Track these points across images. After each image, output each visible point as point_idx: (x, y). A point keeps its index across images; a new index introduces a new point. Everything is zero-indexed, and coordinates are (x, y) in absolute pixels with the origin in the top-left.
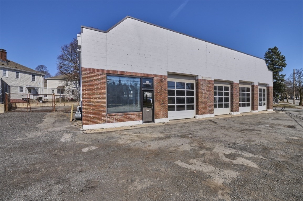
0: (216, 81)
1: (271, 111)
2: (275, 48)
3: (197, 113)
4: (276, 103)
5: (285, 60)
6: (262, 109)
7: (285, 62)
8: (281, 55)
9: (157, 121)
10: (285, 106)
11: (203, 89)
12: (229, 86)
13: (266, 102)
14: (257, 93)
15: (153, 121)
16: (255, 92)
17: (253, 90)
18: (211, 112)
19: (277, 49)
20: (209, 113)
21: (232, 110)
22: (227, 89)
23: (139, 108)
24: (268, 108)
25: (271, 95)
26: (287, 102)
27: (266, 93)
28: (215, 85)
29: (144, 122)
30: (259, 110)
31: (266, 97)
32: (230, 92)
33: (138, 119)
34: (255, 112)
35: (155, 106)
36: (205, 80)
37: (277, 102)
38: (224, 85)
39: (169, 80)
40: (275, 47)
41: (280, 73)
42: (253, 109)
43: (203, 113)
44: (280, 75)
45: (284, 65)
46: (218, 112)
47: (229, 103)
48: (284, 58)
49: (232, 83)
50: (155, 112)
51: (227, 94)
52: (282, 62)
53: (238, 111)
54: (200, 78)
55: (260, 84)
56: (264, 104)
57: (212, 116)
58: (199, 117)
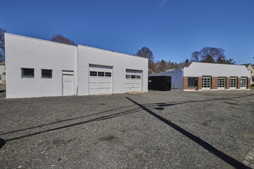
0: (219, 77)
1: (249, 89)
3: (211, 88)
6: (243, 88)
9: (199, 90)
11: (213, 80)
12: (224, 78)
13: (246, 85)
15: (198, 90)
16: (239, 81)
17: (237, 80)
18: (217, 88)
20: (216, 89)
21: (226, 88)
22: (224, 80)
23: (194, 86)
24: (247, 88)
28: (218, 78)
29: (196, 90)
30: (241, 89)
32: (225, 81)
33: (194, 89)
35: (199, 85)
36: (214, 77)
38: (222, 79)
39: (203, 78)
42: (237, 88)
43: (213, 88)
46: (219, 89)
47: (225, 85)
50: (199, 87)
51: (223, 82)
53: (229, 88)
54: (212, 77)
55: (242, 77)
56: (245, 86)
57: (217, 90)
58: (212, 90)
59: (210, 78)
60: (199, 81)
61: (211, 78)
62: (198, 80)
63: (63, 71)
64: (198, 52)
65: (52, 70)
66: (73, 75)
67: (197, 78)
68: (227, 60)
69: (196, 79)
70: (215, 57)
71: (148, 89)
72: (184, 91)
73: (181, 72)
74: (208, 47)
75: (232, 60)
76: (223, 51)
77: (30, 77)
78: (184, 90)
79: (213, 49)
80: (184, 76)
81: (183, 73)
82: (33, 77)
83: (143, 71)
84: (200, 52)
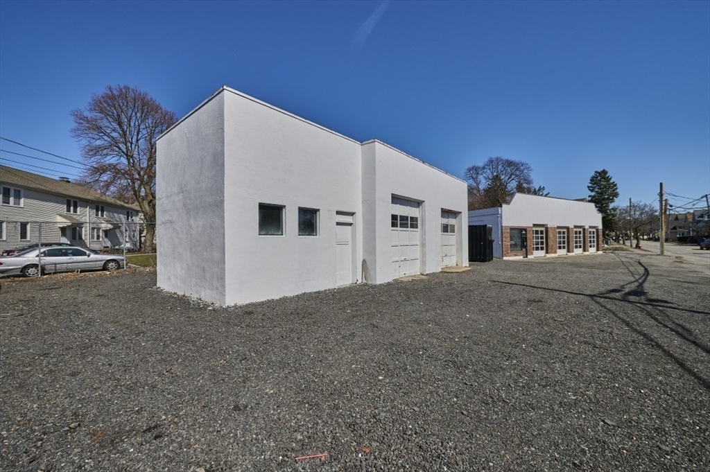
0: (558, 227)
1: (601, 252)
2: (604, 172)
3: (547, 252)
4: (606, 246)
5: (617, 188)
6: (592, 250)
7: (617, 191)
8: (611, 181)
9: (529, 257)
10: (616, 249)
11: (550, 234)
12: (565, 230)
13: (595, 244)
14: (588, 235)
15: (527, 257)
16: (586, 235)
18: (555, 252)
19: (607, 173)
22: (564, 233)
23: (520, 249)
24: (598, 250)
25: (601, 237)
26: (624, 243)
27: (595, 235)
29: (523, 257)
31: (595, 239)
32: (566, 235)
33: (521, 255)
34: (586, 253)
35: (528, 247)
36: (551, 228)
37: (607, 244)
38: (562, 230)
40: (604, 170)
41: (611, 206)
42: (584, 250)
43: (549, 253)
44: (610, 208)
45: (616, 195)
48: (615, 185)
49: (568, 228)
50: (528, 250)
52: (614, 191)
54: (549, 226)
55: (590, 227)
56: (594, 246)
57: (556, 255)
58: (548, 256)
59: (543, 229)
60: (528, 236)
61: (547, 229)
62: (526, 234)
63: (338, 213)
64: (479, 168)
65: (319, 210)
66: (351, 224)
67: (525, 230)
68: (535, 189)
69: (524, 232)
70: (514, 181)
71: (470, 261)
72: (505, 261)
73: (495, 216)
74: (499, 156)
75: (544, 188)
76: (528, 168)
77: (272, 233)
78: (505, 258)
79: (510, 163)
80: (504, 225)
81: (501, 218)
82: (280, 233)
83: (463, 214)
84: (484, 168)
